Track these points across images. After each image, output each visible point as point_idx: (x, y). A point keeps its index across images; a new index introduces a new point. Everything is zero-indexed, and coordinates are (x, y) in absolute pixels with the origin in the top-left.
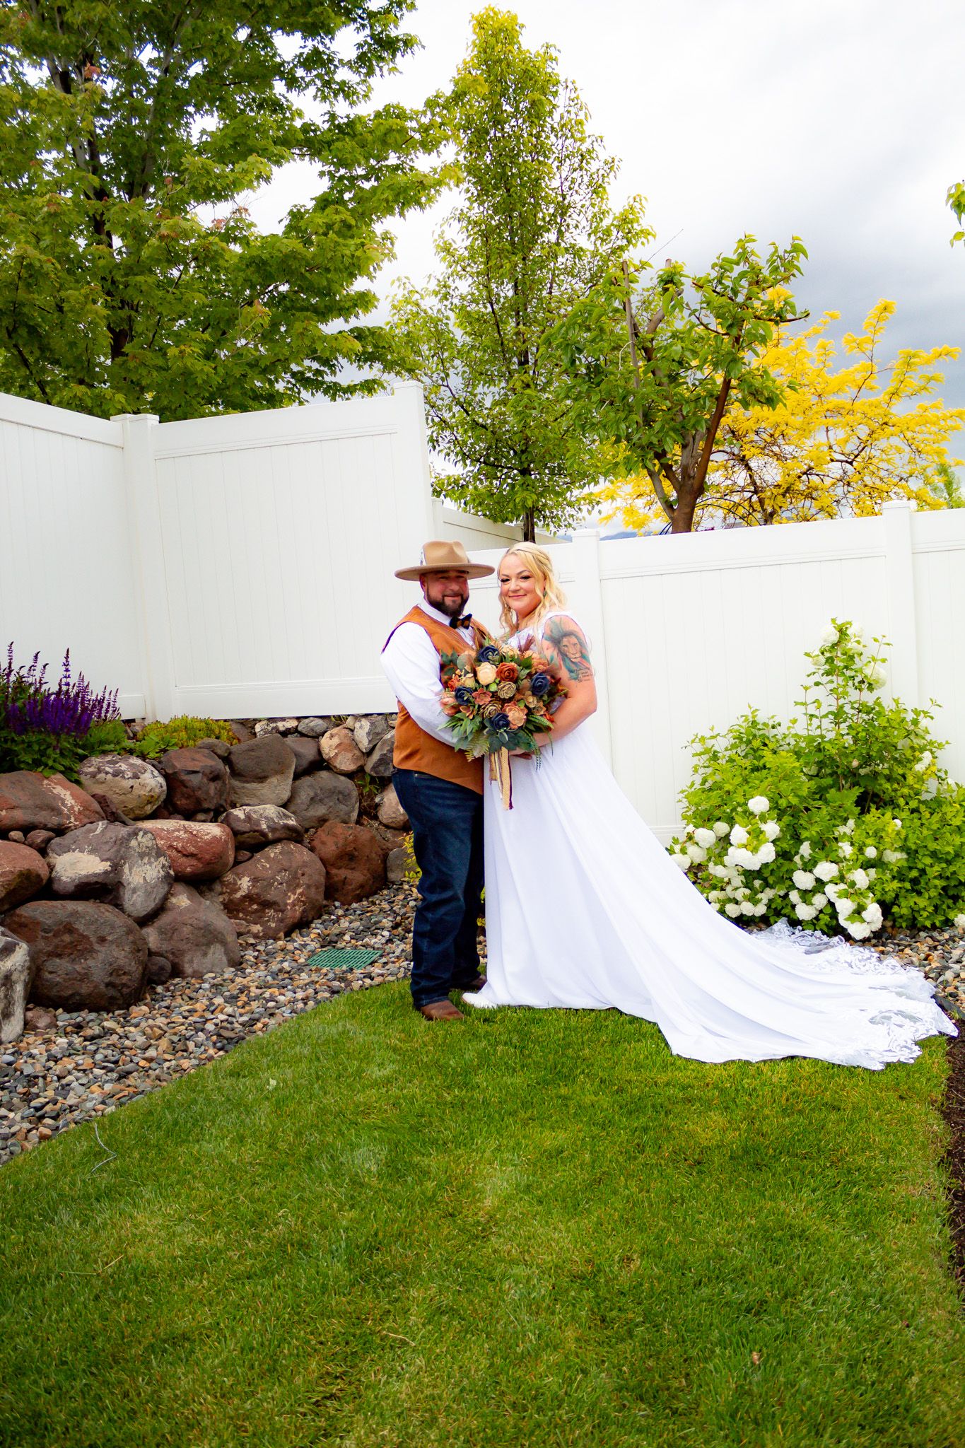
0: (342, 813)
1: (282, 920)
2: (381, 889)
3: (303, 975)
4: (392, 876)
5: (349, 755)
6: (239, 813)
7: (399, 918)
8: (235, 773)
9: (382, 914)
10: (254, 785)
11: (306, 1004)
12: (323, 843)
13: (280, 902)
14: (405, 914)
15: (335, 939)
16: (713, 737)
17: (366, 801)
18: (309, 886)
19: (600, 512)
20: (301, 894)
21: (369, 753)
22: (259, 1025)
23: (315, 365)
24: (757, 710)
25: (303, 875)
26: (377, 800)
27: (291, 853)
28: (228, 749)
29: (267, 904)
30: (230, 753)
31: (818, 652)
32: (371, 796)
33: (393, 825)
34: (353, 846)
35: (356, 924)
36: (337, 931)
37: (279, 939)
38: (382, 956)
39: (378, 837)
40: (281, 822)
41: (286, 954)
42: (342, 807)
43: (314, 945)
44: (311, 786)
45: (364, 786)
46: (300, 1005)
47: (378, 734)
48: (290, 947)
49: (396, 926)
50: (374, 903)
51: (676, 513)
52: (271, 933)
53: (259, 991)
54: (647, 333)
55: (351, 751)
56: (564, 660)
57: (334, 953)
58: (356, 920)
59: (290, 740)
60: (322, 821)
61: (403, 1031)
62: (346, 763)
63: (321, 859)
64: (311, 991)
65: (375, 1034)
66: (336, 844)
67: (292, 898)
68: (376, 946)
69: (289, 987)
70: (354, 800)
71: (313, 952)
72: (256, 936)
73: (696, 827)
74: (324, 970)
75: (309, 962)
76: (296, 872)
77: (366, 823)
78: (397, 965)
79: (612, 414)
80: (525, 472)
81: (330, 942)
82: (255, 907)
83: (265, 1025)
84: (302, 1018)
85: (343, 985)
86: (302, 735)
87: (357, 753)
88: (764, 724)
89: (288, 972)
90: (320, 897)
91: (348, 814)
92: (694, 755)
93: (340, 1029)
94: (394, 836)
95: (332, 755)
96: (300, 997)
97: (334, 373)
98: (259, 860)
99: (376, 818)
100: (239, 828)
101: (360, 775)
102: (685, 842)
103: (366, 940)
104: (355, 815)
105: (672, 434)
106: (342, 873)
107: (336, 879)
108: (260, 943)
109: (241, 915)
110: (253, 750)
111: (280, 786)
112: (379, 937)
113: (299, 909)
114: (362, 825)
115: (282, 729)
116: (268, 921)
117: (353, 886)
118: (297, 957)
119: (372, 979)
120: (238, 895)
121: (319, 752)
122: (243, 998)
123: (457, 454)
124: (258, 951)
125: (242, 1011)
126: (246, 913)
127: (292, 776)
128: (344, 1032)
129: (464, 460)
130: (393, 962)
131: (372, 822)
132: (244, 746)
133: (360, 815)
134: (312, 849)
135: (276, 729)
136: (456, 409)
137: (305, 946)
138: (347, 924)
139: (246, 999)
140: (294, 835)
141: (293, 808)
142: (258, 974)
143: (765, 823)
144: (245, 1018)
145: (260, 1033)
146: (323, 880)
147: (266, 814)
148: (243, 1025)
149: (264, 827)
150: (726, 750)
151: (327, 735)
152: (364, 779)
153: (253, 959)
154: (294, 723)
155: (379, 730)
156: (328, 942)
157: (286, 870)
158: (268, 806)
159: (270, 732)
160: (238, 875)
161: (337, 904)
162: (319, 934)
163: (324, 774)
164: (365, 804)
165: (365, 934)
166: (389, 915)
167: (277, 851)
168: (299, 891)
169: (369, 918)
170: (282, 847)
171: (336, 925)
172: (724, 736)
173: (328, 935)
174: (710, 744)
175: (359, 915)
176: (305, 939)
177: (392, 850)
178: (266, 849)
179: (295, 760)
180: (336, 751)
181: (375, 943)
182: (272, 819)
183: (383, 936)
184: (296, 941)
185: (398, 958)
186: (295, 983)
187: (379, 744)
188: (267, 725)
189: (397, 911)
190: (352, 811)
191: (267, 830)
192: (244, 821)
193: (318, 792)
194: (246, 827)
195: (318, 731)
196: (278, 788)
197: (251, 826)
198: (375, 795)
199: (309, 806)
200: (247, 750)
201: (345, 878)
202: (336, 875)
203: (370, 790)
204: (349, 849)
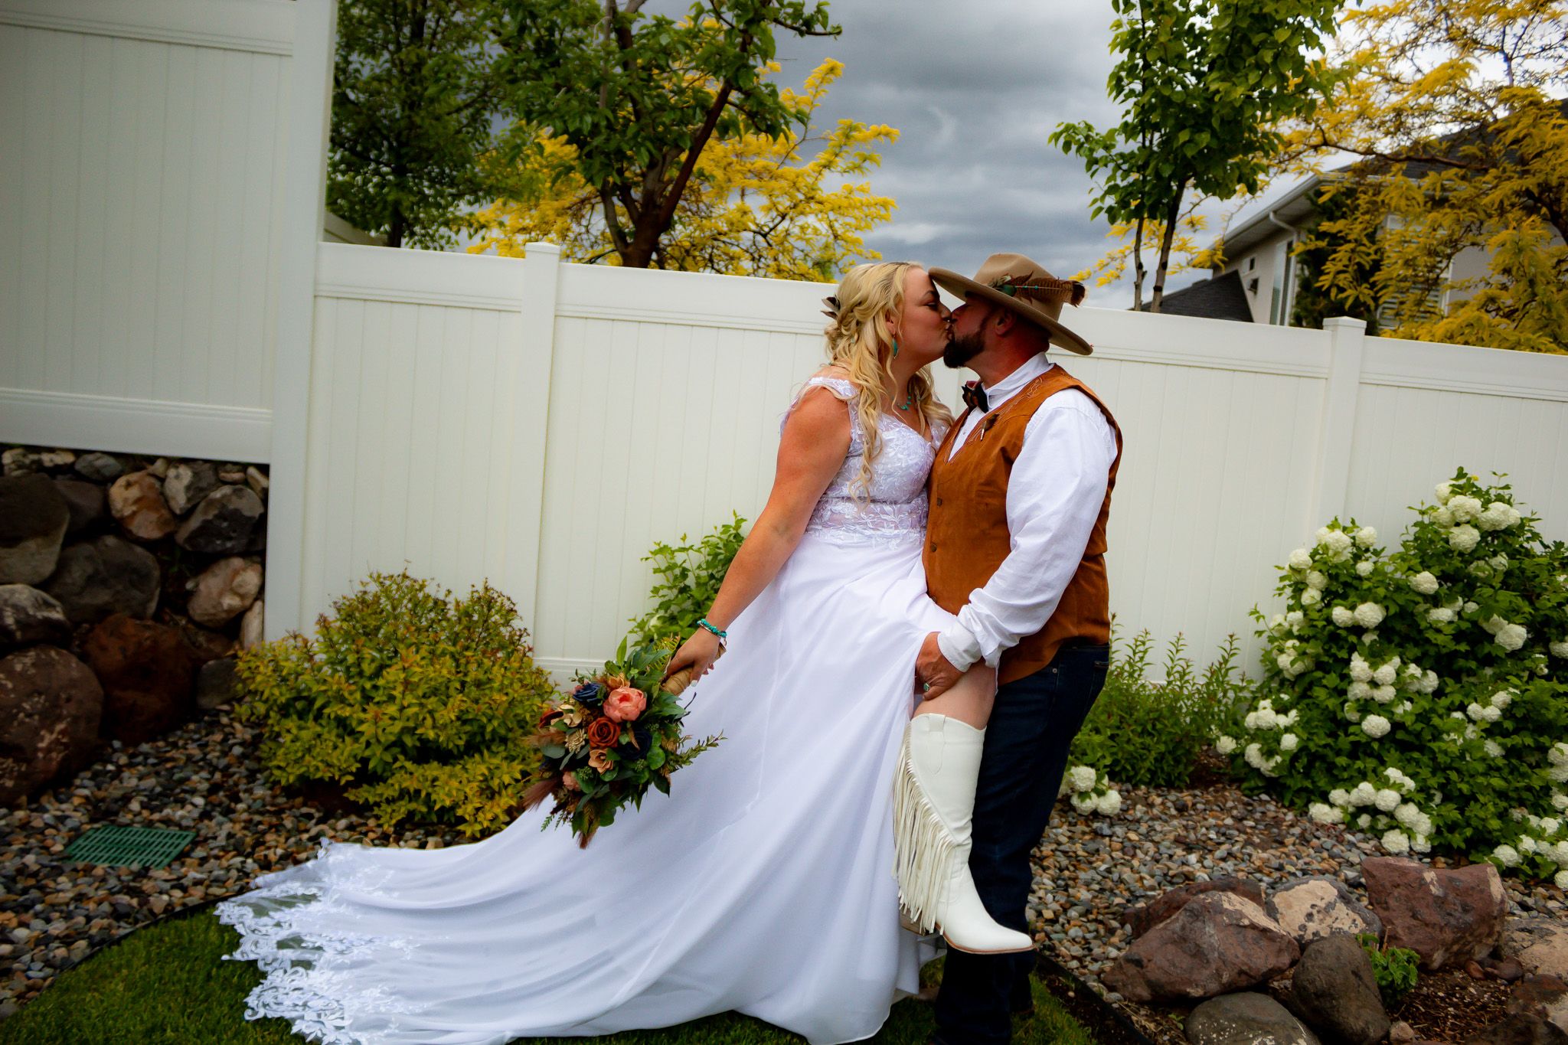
0: (134, 602)
1: (25, 776)
2: (186, 721)
3: (63, 880)
4: (204, 701)
5: (153, 516)
7: (218, 776)
9: (191, 766)
11: (70, 946)
12: (103, 648)
13: (25, 744)
14: (228, 766)
15: (115, 807)
16: (683, 550)
17: (171, 586)
18: (76, 719)
20: (62, 732)
21: (188, 514)
24: (743, 520)
25: (68, 700)
26: (189, 585)
27: (51, 664)
32: (181, 579)
33: (210, 624)
34: (150, 654)
35: (151, 782)
36: (118, 793)
37: (19, 807)
38: (195, 844)
39: (186, 641)
40: (40, 615)
41: (29, 836)
42: (136, 593)
43: (78, 818)
44: (89, 558)
45: (171, 564)
46: (60, 949)
47: (202, 490)
48: (37, 821)
49: (214, 789)
50: (175, 745)
51: (630, 249)
54: (627, 10)
55: (156, 509)
57: (115, 834)
58: (149, 774)
59: (62, 483)
60: (102, 613)
62: (146, 527)
63: (100, 675)
64: (78, 917)
66: (123, 650)
67: (47, 739)
68: (184, 823)
69: (38, 907)
70: (153, 584)
71: (77, 833)
74: (99, 871)
75: (70, 850)
76: (58, 697)
77: (167, 618)
78: (224, 863)
81: (107, 813)
85: (135, 902)
86: (80, 477)
87: (166, 513)
89: (35, 875)
90: (93, 734)
91: (144, 604)
92: (656, 571)
94: (209, 641)
95: (127, 512)
96: (59, 931)
99: (184, 612)
101: (167, 546)
103: (167, 811)
104: (153, 607)
105: (649, 144)
106: (130, 696)
107: (120, 705)
111: (41, 555)
112: (189, 807)
113: (57, 757)
114: (163, 622)
115: (48, 464)
117: (143, 717)
118: (49, 842)
119: (184, 889)
121: (107, 506)
127: (61, 541)
130: (217, 858)
131: (177, 618)
133: (161, 605)
134: (84, 657)
135: (39, 462)
137: (62, 819)
138: (134, 782)
140: (58, 635)
141: (57, 590)
146: (99, 708)
147: (14, 600)
149: (10, 620)
150: (699, 567)
151: (122, 481)
152: (171, 553)
154: (69, 458)
155: (204, 484)
156: (102, 812)
157: (40, 694)
158: (18, 587)
159: (28, 467)
161: (117, 744)
162: (86, 798)
163: (111, 541)
164: (170, 590)
165: (166, 800)
166: (202, 768)
167: (28, 661)
168: (60, 727)
169: (171, 771)
170: (38, 655)
171: (116, 782)
172: (699, 550)
173: (103, 800)
174: (680, 558)
175: (154, 765)
176: (64, 806)
177: (205, 661)
178: (10, 657)
179: (68, 517)
180: (134, 508)
181: (182, 817)
182: (24, 610)
183: (195, 806)
184: (46, 811)
185: (223, 849)
186: (50, 898)
187: (203, 504)
188: (24, 456)
189: (215, 761)
190: (150, 600)
191: (14, 627)
193: (101, 568)
195: (107, 474)
196: (37, 557)
198: (187, 578)
199: (83, 589)
201: (133, 704)
202: (120, 699)
203: (180, 570)
204: (143, 659)
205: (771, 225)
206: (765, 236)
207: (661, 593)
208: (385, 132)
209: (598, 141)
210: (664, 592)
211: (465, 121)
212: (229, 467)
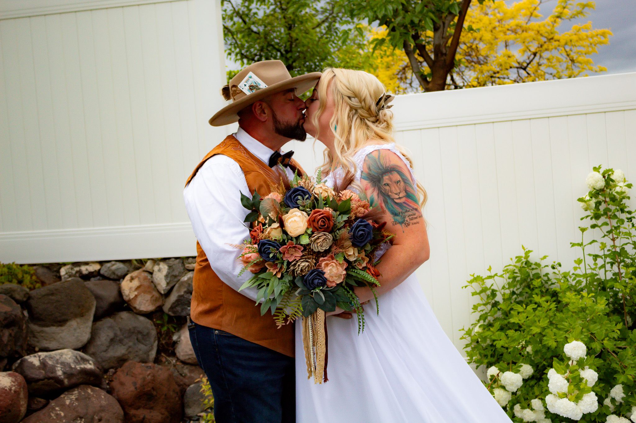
0: (141, 352)
4: (189, 411)
5: (148, 297)
6: (34, 360)
8: (35, 318)
10: (53, 329)
12: (122, 384)
16: (490, 277)
17: (164, 339)
21: (168, 294)
24: (529, 251)
25: (100, 420)
26: (175, 338)
27: (88, 397)
28: (27, 293)
30: (29, 298)
31: (588, 198)
32: (169, 334)
33: (190, 361)
34: (151, 385)
40: (78, 367)
42: (141, 346)
44: (111, 327)
45: (162, 325)
47: (175, 276)
55: (150, 292)
56: (386, 202)
59: (92, 284)
60: (122, 361)
62: (145, 304)
63: (120, 401)
66: (135, 383)
70: (152, 339)
73: (502, 370)
76: (93, 418)
77: (164, 360)
86: (104, 277)
87: (156, 294)
88: (536, 264)
91: (147, 353)
92: (474, 294)
94: (191, 371)
95: (132, 296)
98: (53, 409)
99: (173, 354)
100: (33, 376)
101: (159, 314)
104: (153, 354)
106: (141, 413)
107: (134, 419)
110: (53, 294)
111: (80, 329)
114: (160, 362)
115: (85, 272)
121: (120, 293)
127: (92, 318)
131: (170, 359)
132: (43, 290)
133: (158, 352)
134: (110, 392)
135: (80, 272)
140: (92, 379)
141: (92, 350)
143: (583, 369)
147: (63, 359)
149: (60, 373)
150: (503, 288)
151: (128, 277)
152: (161, 318)
154: (97, 267)
155: (176, 273)
157: (81, 418)
158: (65, 351)
159: (75, 276)
163: (124, 315)
164: (164, 342)
167: (73, 397)
170: (79, 393)
172: (501, 276)
174: (488, 283)
177: (189, 386)
178: (62, 396)
179: (95, 303)
180: (136, 293)
182: (69, 365)
187: (177, 285)
188: (72, 269)
190: (151, 350)
191: (62, 377)
192: (39, 368)
193: (119, 333)
194: (41, 374)
195: (119, 274)
196: (78, 331)
197: (46, 372)
198: (173, 333)
199: (108, 347)
200: (48, 295)
201: (144, 418)
202: (134, 416)
203: (168, 329)
204: (147, 389)
205: (528, 61)
206: (525, 69)
207: (480, 308)
208: (277, 47)
209: (399, 19)
210: (482, 307)
211: (324, 31)
212: (190, 260)
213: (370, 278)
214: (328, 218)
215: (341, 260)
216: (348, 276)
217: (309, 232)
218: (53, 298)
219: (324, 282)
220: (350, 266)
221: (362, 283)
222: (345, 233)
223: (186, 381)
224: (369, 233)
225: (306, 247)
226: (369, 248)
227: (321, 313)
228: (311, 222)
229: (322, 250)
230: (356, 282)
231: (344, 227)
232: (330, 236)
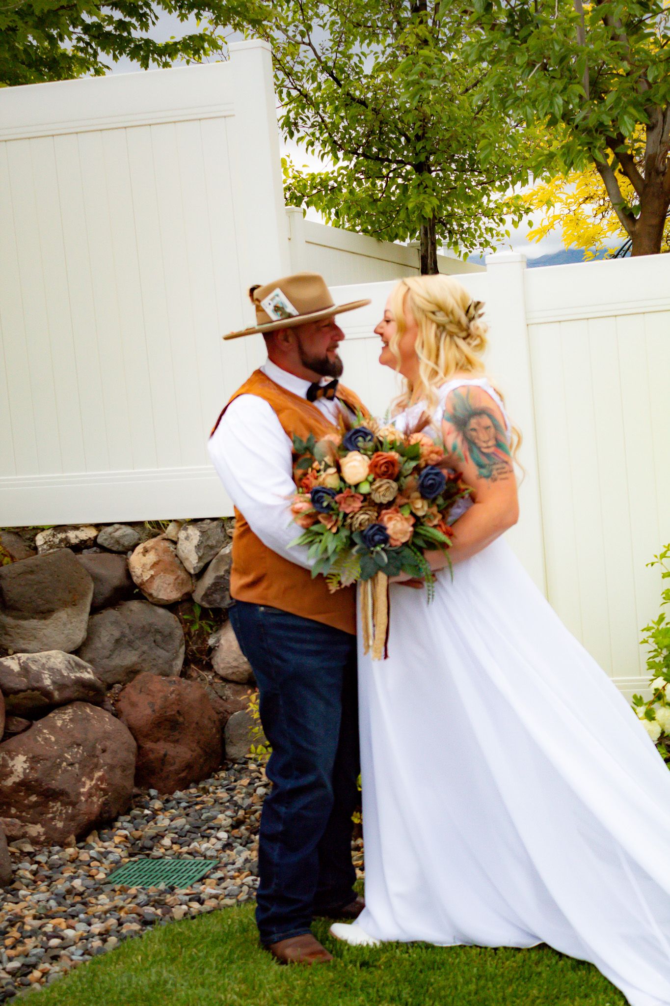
0: (160, 661)
1: (72, 818)
2: (217, 771)
3: (103, 898)
4: (232, 751)
5: (171, 578)
6: (11, 663)
7: (241, 813)
8: (7, 606)
9: (218, 807)
10: (34, 623)
11: (104, 941)
12: (133, 705)
13: (69, 790)
14: (250, 806)
15: (149, 843)
17: (195, 643)
18: (112, 768)
19: (530, 224)
20: (101, 779)
21: (200, 574)
22: (37, 974)
23: (118, 15)
25: (104, 751)
26: (211, 641)
27: (87, 719)
29: (51, 795)
32: (202, 636)
33: (234, 677)
34: (176, 708)
35: (180, 822)
36: (152, 832)
37: (69, 845)
38: (216, 868)
39: (213, 695)
40: (72, 676)
41: (77, 867)
42: (160, 652)
43: (118, 853)
44: (116, 623)
45: (192, 622)
46: (96, 943)
47: (211, 548)
48: (84, 856)
49: (237, 824)
50: (206, 791)
51: (637, 226)
52: (56, 836)
53: (37, 923)
55: (173, 572)
56: (471, 449)
57: (148, 865)
58: (180, 816)
59: (86, 556)
60: (132, 673)
61: (244, 980)
62: (166, 589)
63: (130, 728)
64: (112, 921)
65: (203, 985)
66: (152, 704)
67: (88, 785)
68: (208, 853)
69: (82, 916)
70: (177, 642)
71: (117, 864)
72: (34, 841)
73: (668, 681)
74: (133, 891)
75: (110, 878)
76: (94, 747)
77: (194, 675)
78: (238, 881)
79: (544, 84)
80: (421, 168)
81: (143, 848)
82: (34, 798)
83: (45, 974)
84: (99, 962)
85: (159, 912)
86: (104, 549)
87: (183, 575)
89: (81, 894)
90: (129, 783)
91: (170, 662)
92: (665, 575)
93: (153, 978)
94: (235, 693)
95: (146, 577)
96: (97, 931)
97: (145, 26)
98: (40, 731)
99: (209, 667)
100: (12, 685)
101: (186, 606)
102: (652, 702)
103: (194, 844)
104: (179, 664)
105: (632, 110)
106: (161, 748)
107: (152, 756)
108: (40, 852)
109: (13, 811)
110: (32, 572)
111: (72, 624)
112: (213, 840)
113: (97, 801)
114: (189, 677)
115: (74, 541)
116: (53, 819)
117: (175, 767)
118: (94, 871)
119: (201, 902)
120: (9, 782)
121: (128, 574)
122: (14, 933)
123: (324, 143)
124: (38, 863)
125: (12, 953)
126: (22, 808)
127: (88, 609)
128: (158, 984)
129: (334, 152)
130: (233, 878)
131: (204, 674)
132: (18, 567)
133: (186, 663)
134: (117, 714)
135: (66, 540)
136: (322, 77)
137: (105, 854)
138: (167, 822)
139: (18, 935)
140: (91, 693)
141: (89, 655)
142: (37, 897)
144: (16, 964)
145: (37, 986)
146: (132, 758)
147: (50, 664)
148: (13, 973)
149: (47, 682)
151: (139, 549)
152: (191, 612)
153: (29, 876)
154: (92, 533)
155: (212, 542)
156: (139, 849)
157: (79, 745)
158: (53, 652)
159: (58, 546)
160: (9, 752)
161: (153, 792)
162: (126, 837)
163: (135, 605)
164: (194, 648)
165: (193, 836)
166: (228, 808)
167: (66, 717)
168: (98, 774)
169: (199, 813)
170: (74, 711)
171: (152, 823)
173: (139, 839)
175: (185, 808)
176: (106, 844)
177: (232, 713)
178: (51, 715)
179: (92, 586)
180: (152, 572)
181: (207, 849)
182: (59, 671)
183: (219, 839)
184: (93, 848)
185: (239, 870)
186: (91, 910)
187: (214, 561)
188: (54, 536)
189: (240, 802)
190: (174, 659)
191: (51, 687)
192: (19, 674)
193: (127, 631)
194: (21, 683)
195: (126, 543)
196: (69, 626)
197: (29, 681)
198: (209, 634)
199: (113, 651)
200: (25, 573)
201: (165, 755)
202: (151, 750)
203: (201, 627)
204: (170, 712)
213: (440, 536)
214: (391, 463)
215: (407, 514)
216: (415, 534)
217: (371, 478)
218: (33, 577)
219: (386, 539)
220: (418, 522)
221: (433, 545)
222: (411, 481)
223: (229, 707)
224: (440, 484)
225: (366, 497)
226: (440, 501)
227: (382, 578)
228: (373, 467)
229: (385, 500)
230: (426, 542)
231: (411, 474)
232: (394, 485)
